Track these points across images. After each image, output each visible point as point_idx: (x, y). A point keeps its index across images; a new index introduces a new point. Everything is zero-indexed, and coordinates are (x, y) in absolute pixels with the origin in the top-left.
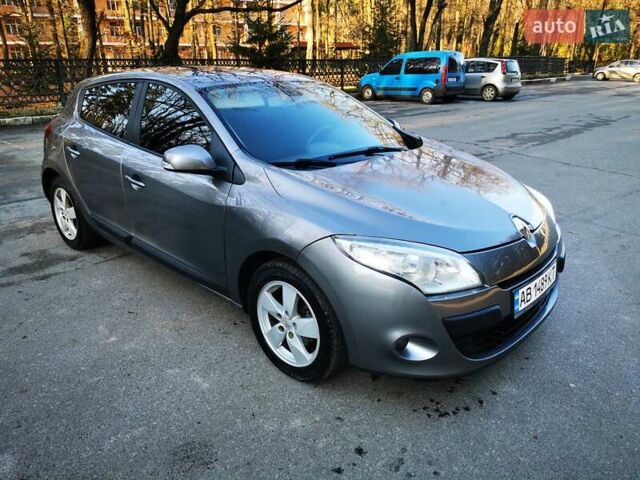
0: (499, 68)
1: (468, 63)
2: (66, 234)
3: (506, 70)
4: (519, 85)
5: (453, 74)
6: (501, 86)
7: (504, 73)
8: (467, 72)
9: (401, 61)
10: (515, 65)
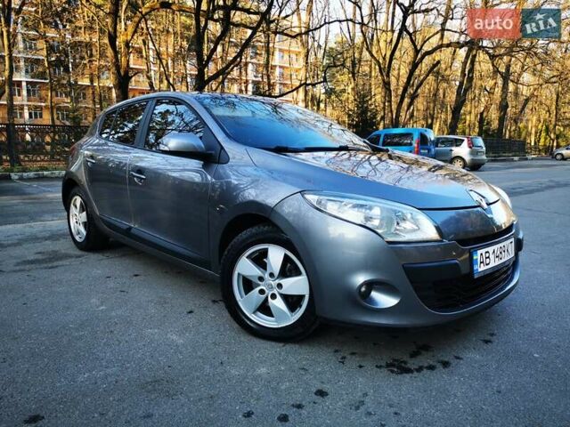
0: (465, 144)
1: (438, 139)
2: (77, 238)
3: (471, 145)
4: (484, 157)
5: (425, 147)
6: (468, 158)
7: (470, 147)
8: (437, 146)
9: (379, 136)
10: (480, 141)
